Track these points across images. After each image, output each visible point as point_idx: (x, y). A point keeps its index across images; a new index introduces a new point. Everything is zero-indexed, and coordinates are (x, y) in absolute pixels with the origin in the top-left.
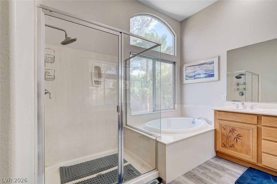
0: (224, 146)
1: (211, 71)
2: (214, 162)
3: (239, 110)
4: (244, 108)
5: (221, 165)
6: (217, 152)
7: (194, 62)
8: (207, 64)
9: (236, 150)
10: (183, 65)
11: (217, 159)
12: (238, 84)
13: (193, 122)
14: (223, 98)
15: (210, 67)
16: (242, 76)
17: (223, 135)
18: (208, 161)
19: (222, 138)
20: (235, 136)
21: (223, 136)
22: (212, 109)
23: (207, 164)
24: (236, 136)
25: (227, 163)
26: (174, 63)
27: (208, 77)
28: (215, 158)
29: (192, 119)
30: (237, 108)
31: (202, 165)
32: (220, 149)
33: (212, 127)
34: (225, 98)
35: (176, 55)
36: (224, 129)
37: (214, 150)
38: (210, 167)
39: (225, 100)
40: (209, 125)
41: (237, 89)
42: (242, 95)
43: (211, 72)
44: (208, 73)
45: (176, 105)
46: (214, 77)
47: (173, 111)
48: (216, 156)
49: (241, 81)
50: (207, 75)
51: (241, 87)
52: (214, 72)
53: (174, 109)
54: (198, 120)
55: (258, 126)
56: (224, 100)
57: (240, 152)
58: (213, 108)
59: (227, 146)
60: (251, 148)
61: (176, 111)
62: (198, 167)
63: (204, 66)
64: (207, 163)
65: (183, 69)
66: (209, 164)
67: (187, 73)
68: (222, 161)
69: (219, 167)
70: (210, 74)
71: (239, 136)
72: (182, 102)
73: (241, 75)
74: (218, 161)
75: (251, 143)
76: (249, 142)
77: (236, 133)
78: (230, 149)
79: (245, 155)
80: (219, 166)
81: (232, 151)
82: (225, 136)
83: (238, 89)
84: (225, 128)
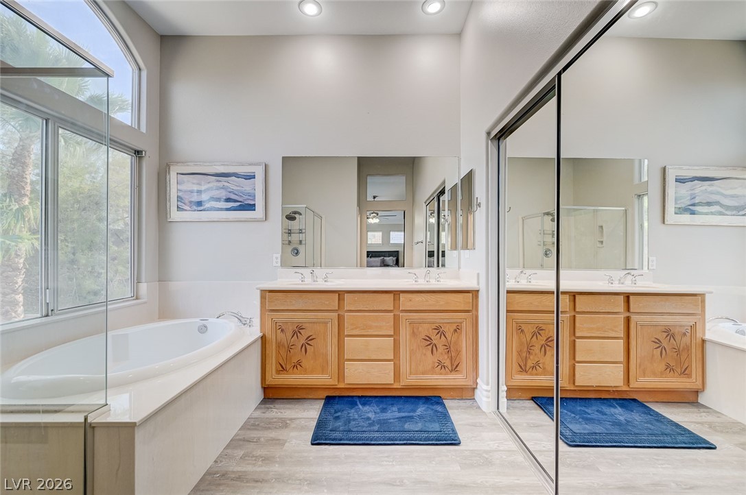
0: (281, 369)
1: (247, 197)
2: (263, 414)
3: (305, 284)
4: (314, 281)
5: (279, 415)
6: (266, 389)
7: (205, 164)
8: (238, 178)
9: (306, 372)
10: (168, 166)
11: (268, 406)
12: (290, 233)
13: (203, 329)
14: (275, 260)
15: (246, 185)
16: (297, 216)
17: (279, 345)
18: (249, 418)
19: (278, 353)
20: (302, 341)
21: (279, 347)
22: (257, 289)
23: (249, 429)
24: (304, 342)
25: (288, 406)
26: (138, 153)
27: (242, 208)
28: (263, 406)
29: (198, 320)
30: (302, 281)
31: (238, 437)
32: (275, 379)
33: (255, 332)
34: (279, 260)
35: (143, 129)
36: (282, 331)
37: (260, 386)
38: (256, 432)
39: (279, 264)
40: (246, 328)
41: (287, 242)
42: (296, 254)
43: (249, 197)
44: (240, 200)
45: (143, 287)
46: (255, 210)
47: (133, 305)
48: (264, 398)
49: (294, 225)
50: (239, 204)
51: (295, 238)
52: (254, 200)
53: (137, 299)
54: (218, 319)
55: (340, 313)
56: (277, 265)
57: (312, 372)
58: (258, 286)
59: (288, 367)
60: (329, 358)
61: (145, 303)
62: (228, 447)
63: (233, 181)
64: (250, 425)
65: (168, 177)
66: (254, 425)
67: (181, 191)
68: (277, 406)
69: (275, 422)
70: (246, 202)
71: (309, 339)
72: (163, 275)
73: (295, 213)
74: (271, 408)
75: (329, 348)
76: (326, 347)
77: (305, 334)
78: (293, 374)
79: (320, 376)
80: (275, 420)
81: (297, 376)
82: (283, 346)
83: (290, 242)
84: (283, 328)
